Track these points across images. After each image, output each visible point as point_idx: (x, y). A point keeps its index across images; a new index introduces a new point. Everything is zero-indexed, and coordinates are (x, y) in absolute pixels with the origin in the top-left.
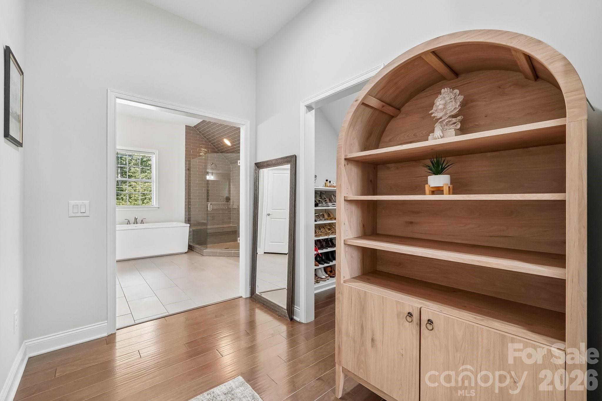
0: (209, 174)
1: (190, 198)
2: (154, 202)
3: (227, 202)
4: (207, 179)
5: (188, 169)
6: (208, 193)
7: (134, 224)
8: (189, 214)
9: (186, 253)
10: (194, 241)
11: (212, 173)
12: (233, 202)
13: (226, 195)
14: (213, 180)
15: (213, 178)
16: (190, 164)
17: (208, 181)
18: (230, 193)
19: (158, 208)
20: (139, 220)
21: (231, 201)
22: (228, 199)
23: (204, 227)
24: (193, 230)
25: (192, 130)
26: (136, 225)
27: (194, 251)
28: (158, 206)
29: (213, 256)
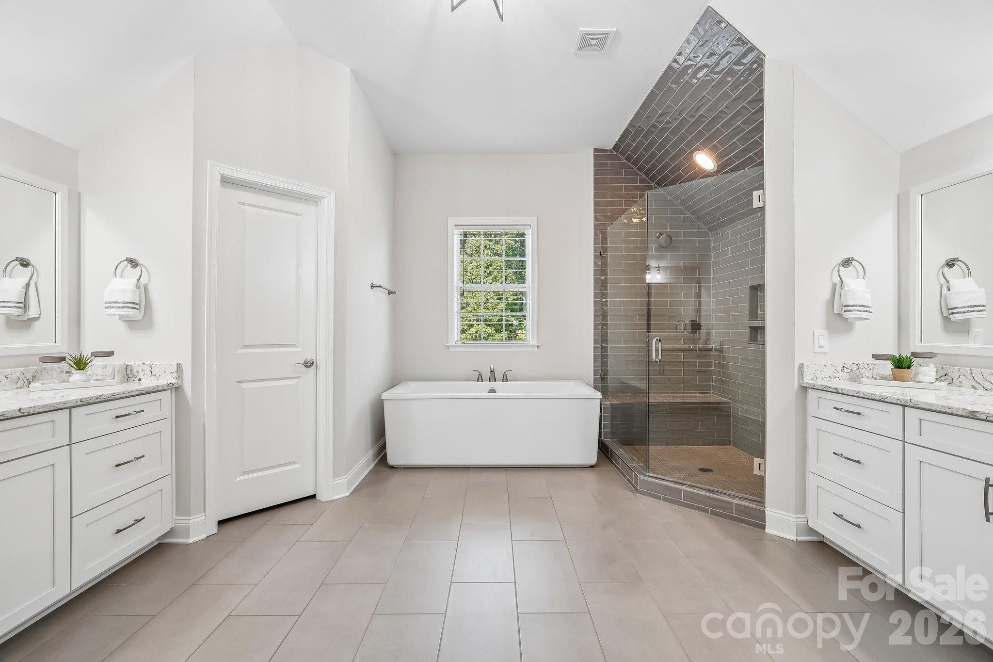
0: (652, 269)
1: (606, 325)
2: (530, 334)
3: (693, 332)
4: (648, 282)
5: (601, 254)
6: (649, 311)
7: (490, 381)
8: (604, 364)
9: (592, 466)
10: (613, 434)
11: (658, 268)
12: (709, 334)
13: (690, 315)
14: (661, 282)
15: (661, 279)
16: (604, 241)
17: (649, 286)
18: (698, 311)
19: (538, 346)
20: (499, 374)
21: (703, 330)
22: (696, 326)
23: (642, 399)
24: (612, 405)
25: (610, 157)
26: (493, 385)
27: (614, 464)
28: (536, 343)
29: (665, 499)
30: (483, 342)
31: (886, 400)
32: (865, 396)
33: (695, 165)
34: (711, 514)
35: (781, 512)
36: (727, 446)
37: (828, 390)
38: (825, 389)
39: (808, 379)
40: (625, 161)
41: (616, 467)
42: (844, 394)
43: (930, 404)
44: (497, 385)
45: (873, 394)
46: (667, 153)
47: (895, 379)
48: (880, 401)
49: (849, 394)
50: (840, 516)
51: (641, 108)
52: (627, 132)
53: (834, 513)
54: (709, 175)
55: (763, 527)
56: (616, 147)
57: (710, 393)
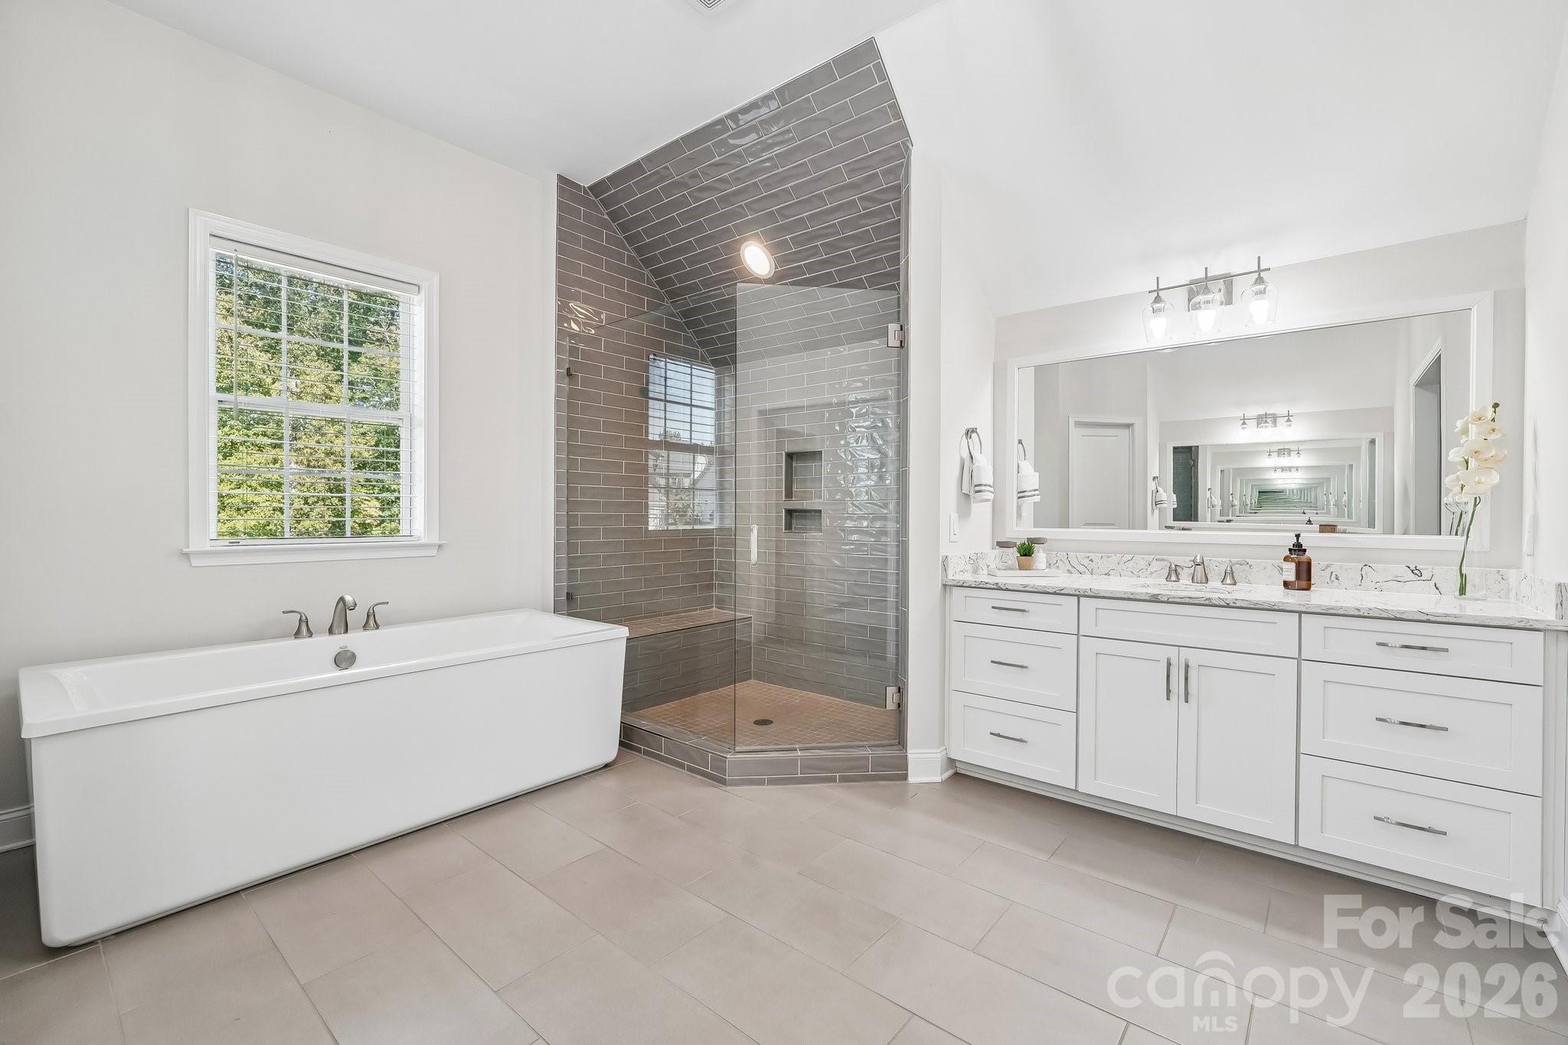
2: (415, 521)
5: (569, 373)
7: (333, 633)
9: (610, 766)
19: (438, 546)
20: (356, 614)
25: (584, 202)
26: (340, 641)
27: (638, 750)
28: (437, 541)
29: (772, 782)
30: (290, 543)
31: (1062, 592)
32: (1035, 590)
33: (738, 260)
34: (840, 781)
35: (925, 751)
36: (748, 682)
37: (985, 586)
38: (980, 586)
39: (954, 576)
40: (606, 217)
41: (646, 753)
42: (1007, 590)
43: (1112, 592)
44: (355, 640)
45: (1045, 587)
46: (698, 228)
47: (1021, 568)
48: (1055, 593)
49: (1015, 589)
50: (998, 735)
51: (685, 138)
52: (635, 168)
53: (991, 734)
54: (757, 280)
55: (905, 777)
56: (597, 188)
57: (712, 607)
